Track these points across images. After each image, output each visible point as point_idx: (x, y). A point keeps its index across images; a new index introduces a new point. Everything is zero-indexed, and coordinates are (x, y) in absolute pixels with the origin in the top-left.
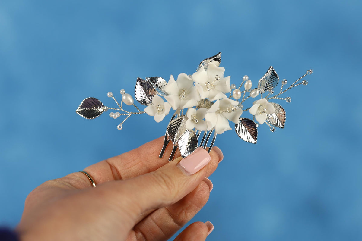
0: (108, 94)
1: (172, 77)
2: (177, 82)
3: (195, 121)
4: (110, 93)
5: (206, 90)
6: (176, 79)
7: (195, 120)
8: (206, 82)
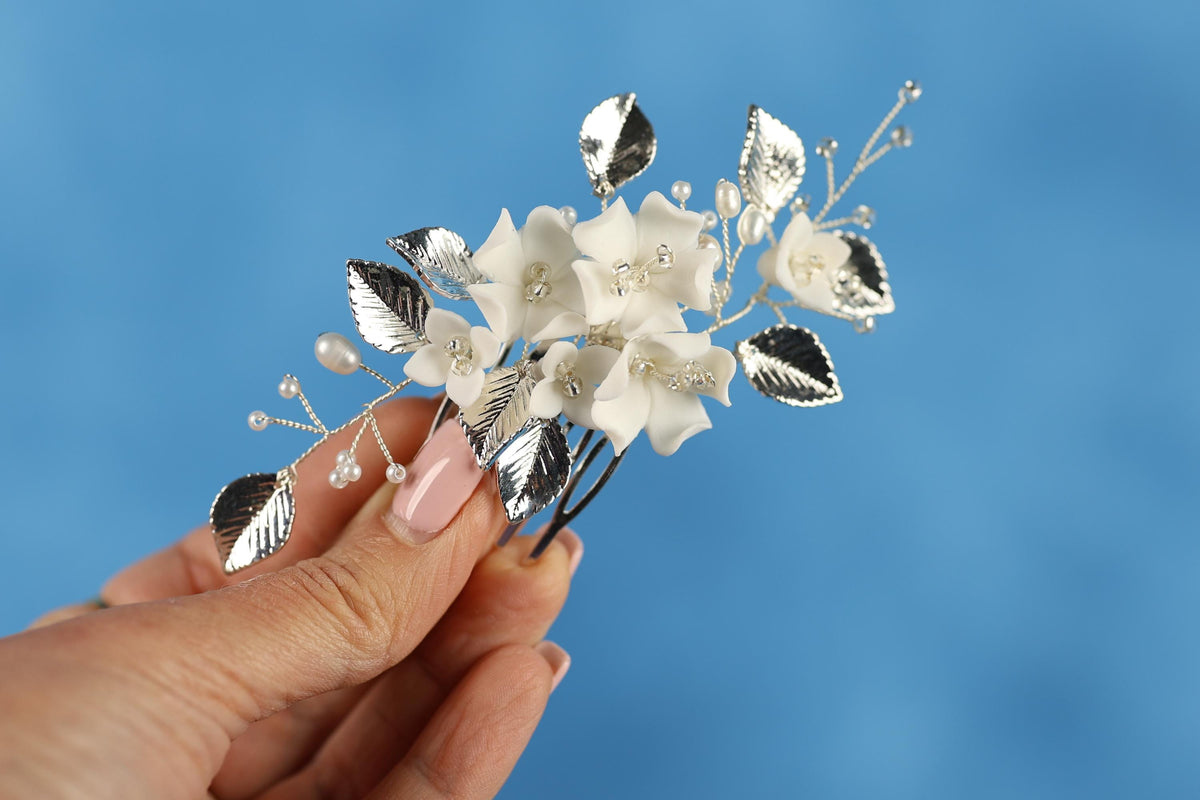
0: (252, 419)
1: (505, 214)
2: (522, 237)
3: (567, 390)
4: (256, 414)
5: (612, 292)
6: (519, 222)
7: (569, 386)
8: (615, 264)
